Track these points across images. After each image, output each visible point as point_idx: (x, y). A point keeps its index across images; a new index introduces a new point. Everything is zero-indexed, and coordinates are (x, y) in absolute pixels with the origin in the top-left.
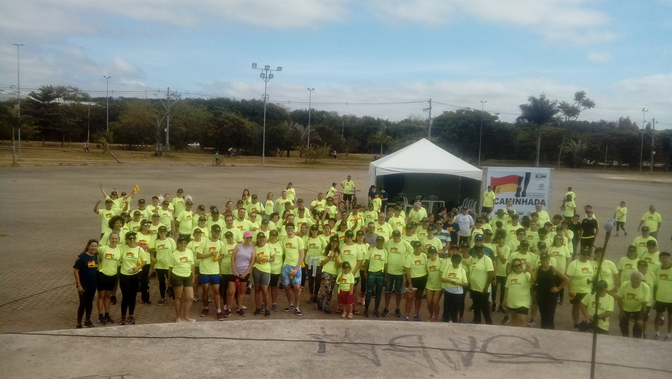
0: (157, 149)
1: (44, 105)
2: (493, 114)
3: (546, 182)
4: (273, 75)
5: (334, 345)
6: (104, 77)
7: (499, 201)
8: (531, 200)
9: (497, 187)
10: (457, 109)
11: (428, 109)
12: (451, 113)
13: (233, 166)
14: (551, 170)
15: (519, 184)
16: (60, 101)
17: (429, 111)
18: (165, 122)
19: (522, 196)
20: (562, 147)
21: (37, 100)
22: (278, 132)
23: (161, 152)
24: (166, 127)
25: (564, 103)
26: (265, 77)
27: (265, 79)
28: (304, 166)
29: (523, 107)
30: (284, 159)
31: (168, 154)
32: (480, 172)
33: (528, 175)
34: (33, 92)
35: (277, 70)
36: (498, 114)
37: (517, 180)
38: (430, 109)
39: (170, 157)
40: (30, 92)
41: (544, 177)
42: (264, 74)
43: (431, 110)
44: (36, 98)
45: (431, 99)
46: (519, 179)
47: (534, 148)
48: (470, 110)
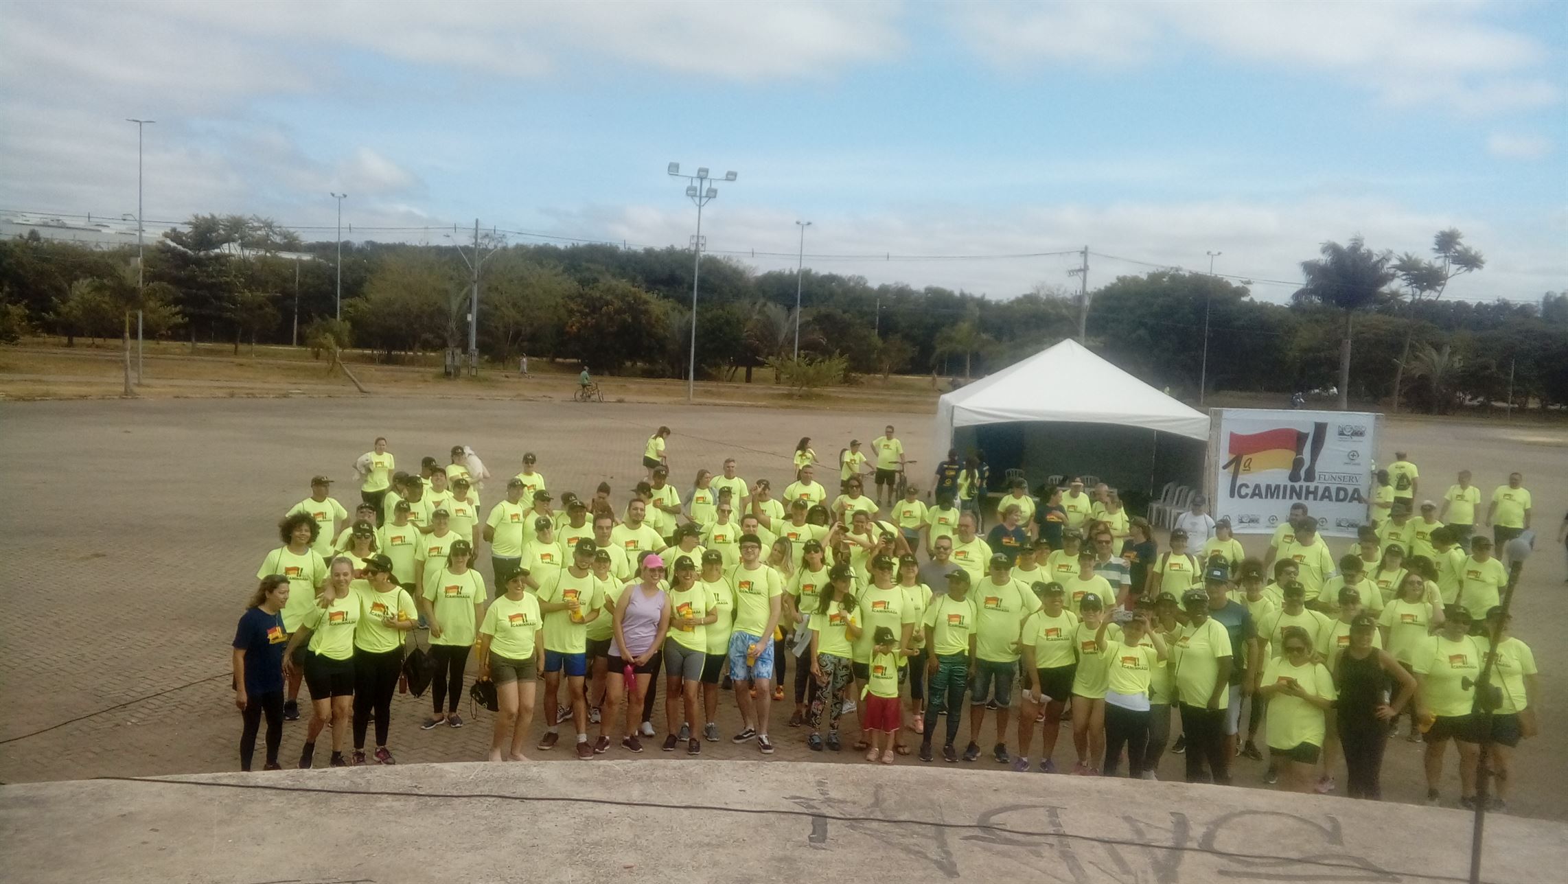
0: (449, 361)
1: (198, 262)
2: (1235, 284)
3: (1364, 447)
4: (715, 191)
5: (848, 823)
6: (333, 195)
7: (1250, 491)
8: (1327, 489)
9: (1245, 458)
10: (1151, 272)
11: (1080, 270)
12: (1135, 280)
13: (620, 401)
14: (1377, 418)
15: (1299, 450)
16: (232, 250)
17: (1081, 274)
18: (468, 301)
19: (1306, 480)
20: (1401, 363)
21: (180, 247)
22: (728, 323)
23: (458, 369)
24: (469, 310)
25: (1409, 258)
26: (698, 193)
27: (697, 200)
28: (785, 402)
29: (1309, 267)
30: (738, 388)
31: (474, 373)
32: (1205, 420)
33: (1320, 429)
34: (174, 230)
35: (727, 179)
36: (1249, 283)
37: (1295, 440)
38: (1085, 270)
39: (480, 381)
40: (168, 230)
41: (1358, 433)
42: (695, 189)
43: (1089, 274)
44: (181, 243)
45: (1086, 248)
46: (1300, 438)
47: (1335, 364)
48: (1181, 273)
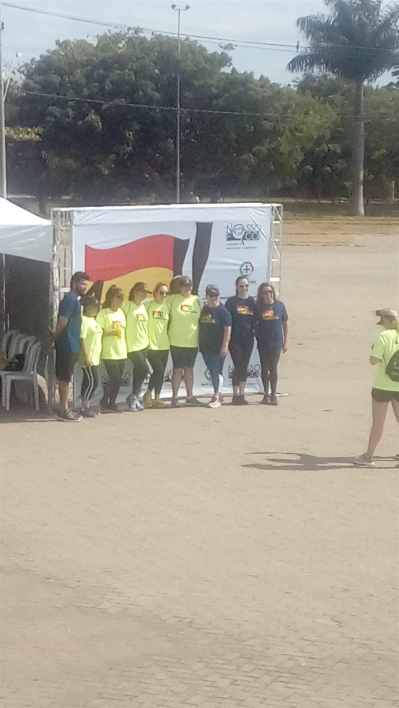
10: (101, 34)
12: (82, 45)
32: (43, 228)
33: (203, 233)
36: (230, 48)
41: (251, 236)
48: (141, 35)
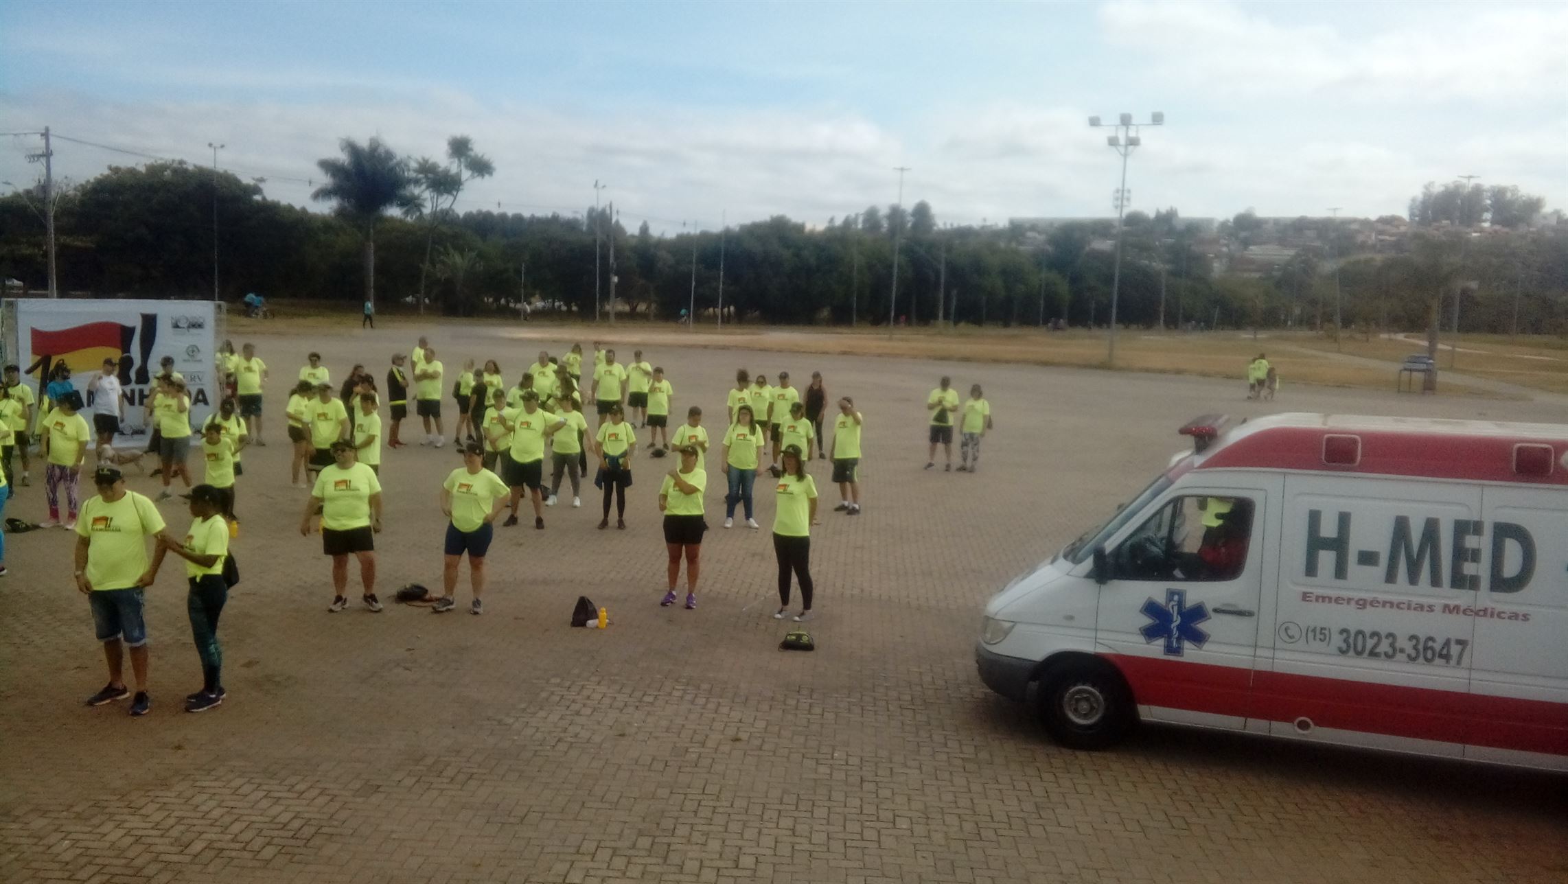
2: (246, 180)
3: (206, 339)
10: (149, 163)
11: (42, 156)
12: (132, 172)
14: (219, 307)
15: (125, 346)
17: (43, 160)
20: (426, 267)
25: (426, 161)
29: (328, 166)
33: (150, 322)
36: (262, 180)
38: (48, 155)
41: (196, 325)
43: (52, 159)
45: (47, 129)
48: (185, 166)
